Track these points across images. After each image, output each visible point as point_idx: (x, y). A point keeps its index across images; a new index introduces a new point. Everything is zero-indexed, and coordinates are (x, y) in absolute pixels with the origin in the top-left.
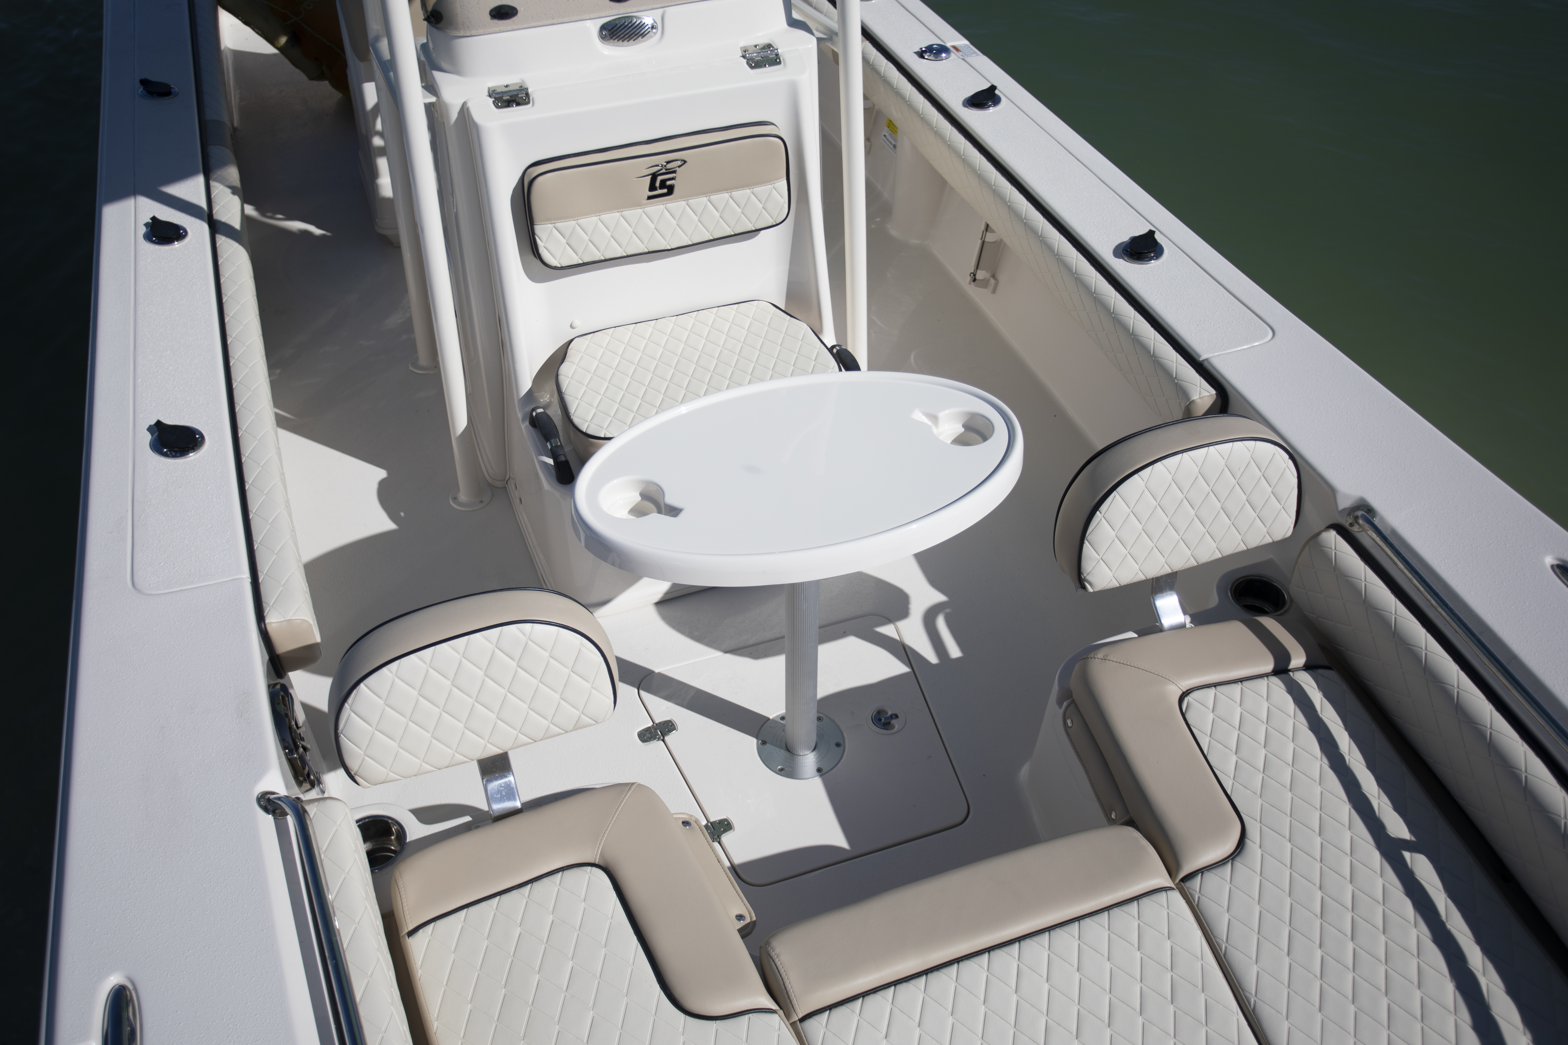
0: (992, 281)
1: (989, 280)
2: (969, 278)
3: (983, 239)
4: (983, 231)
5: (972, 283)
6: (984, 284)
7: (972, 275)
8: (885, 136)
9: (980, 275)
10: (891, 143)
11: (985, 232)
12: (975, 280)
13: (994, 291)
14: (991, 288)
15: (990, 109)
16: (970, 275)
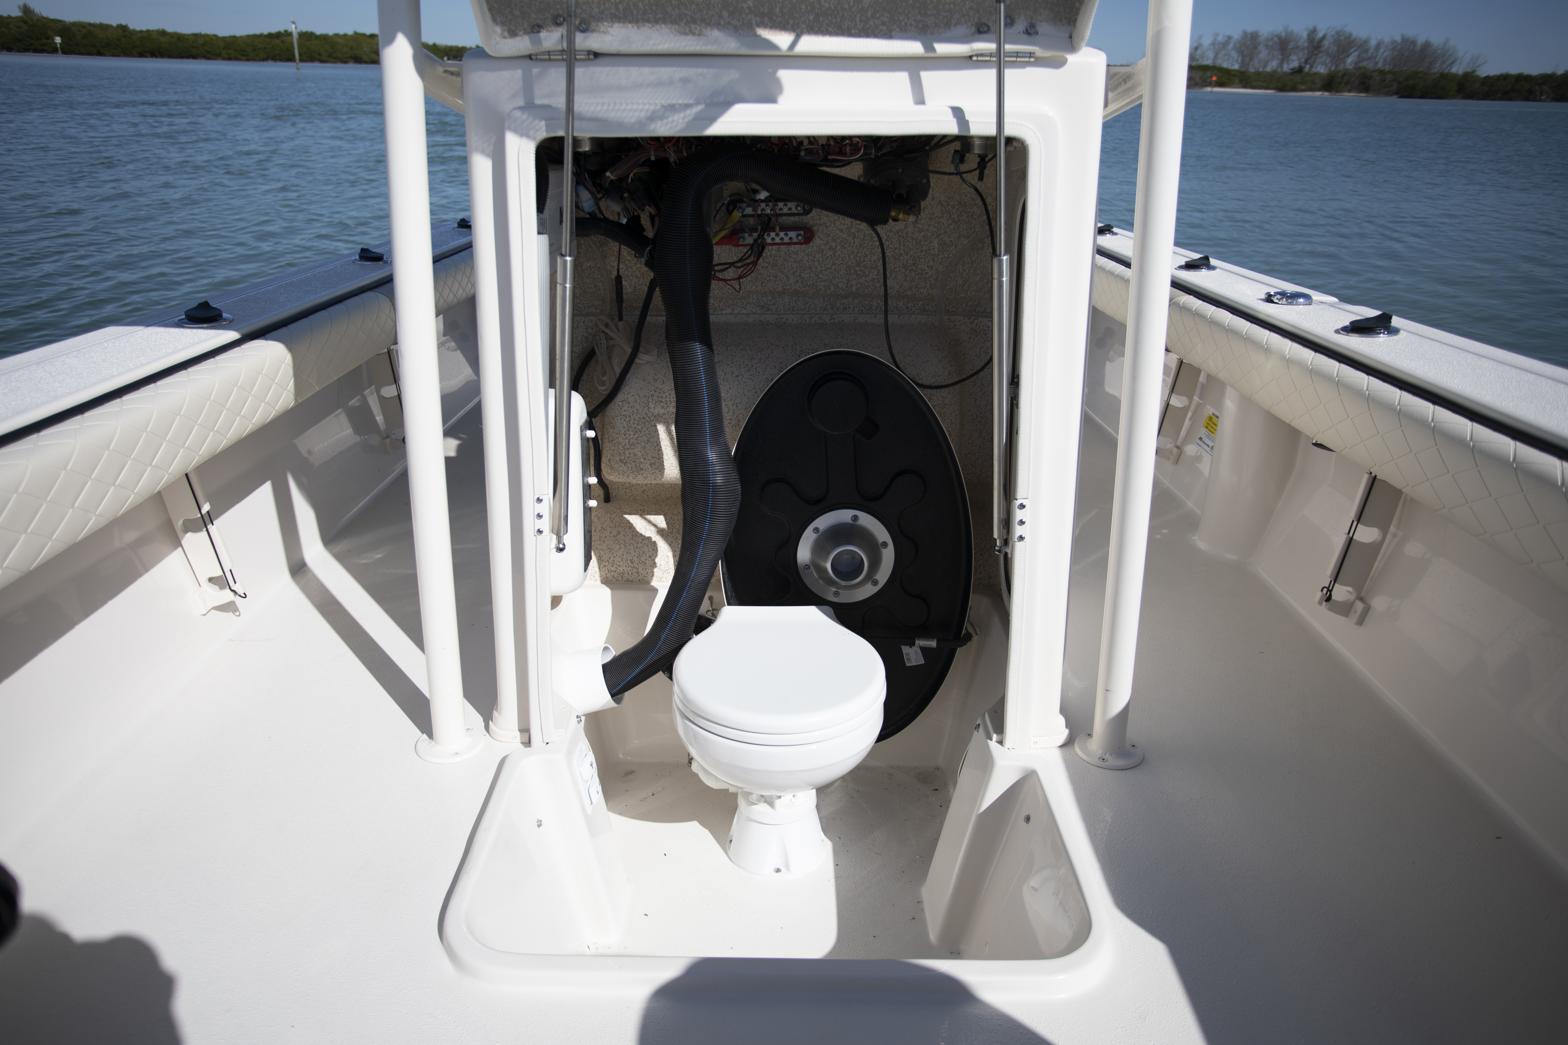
0: (1359, 606)
1: (1353, 603)
2: (1319, 595)
3: (1351, 535)
4: (1353, 521)
5: (1324, 603)
6: (1344, 609)
7: (1325, 590)
8: (1201, 439)
9: (1341, 593)
10: (1208, 446)
11: (1355, 523)
12: (1329, 599)
13: (1360, 622)
14: (1355, 617)
15: (1380, 337)
16: (1322, 590)
